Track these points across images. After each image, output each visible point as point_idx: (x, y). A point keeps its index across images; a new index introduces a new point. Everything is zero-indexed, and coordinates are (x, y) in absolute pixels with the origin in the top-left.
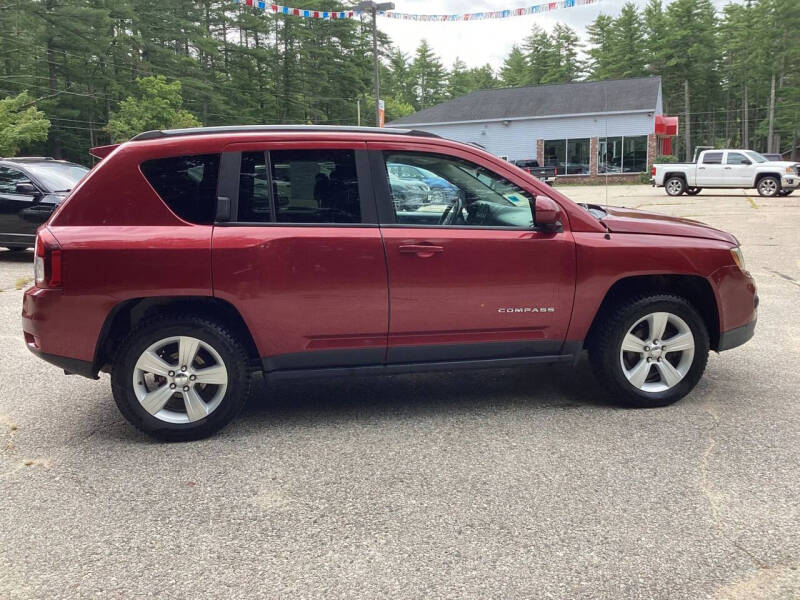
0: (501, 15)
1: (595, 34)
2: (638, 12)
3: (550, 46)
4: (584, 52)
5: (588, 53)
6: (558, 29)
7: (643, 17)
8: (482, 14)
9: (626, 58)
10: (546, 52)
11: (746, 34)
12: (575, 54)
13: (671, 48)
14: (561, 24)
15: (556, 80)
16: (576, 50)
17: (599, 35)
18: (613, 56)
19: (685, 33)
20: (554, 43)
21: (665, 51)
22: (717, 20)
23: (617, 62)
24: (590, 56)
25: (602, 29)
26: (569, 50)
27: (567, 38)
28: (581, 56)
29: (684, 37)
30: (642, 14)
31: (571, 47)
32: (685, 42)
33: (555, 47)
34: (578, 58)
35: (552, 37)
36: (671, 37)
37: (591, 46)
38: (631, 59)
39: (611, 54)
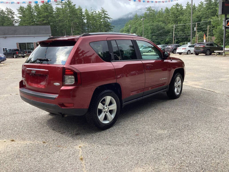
0: (11, 3)
1: (20, 12)
2: (32, 6)
3: (5, 14)
4: (17, 17)
5: (18, 17)
6: (7, 9)
7: (34, 8)
8: (3, 2)
9: (31, 20)
10: (4, 16)
11: (63, 16)
12: (14, 17)
13: (44, 18)
14: (8, 8)
15: (9, 25)
16: (14, 16)
17: (21, 12)
18: (27, 19)
19: (47, 14)
20: (6, 13)
21: (42, 19)
22: (54, 11)
23: (27, 21)
24: (19, 18)
25: (22, 10)
26: (12, 16)
27: (11, 12)
28: (16, 18)
29: (47, 15)
30: (33, 7)
31: (12, 15)
32: (47, 17)
33: (7, 14)
34: (15, 18)
35: (5, 11)
36: (43, 15)
37: (19, 15)
38: (32, 20)
39: (25, 18)
